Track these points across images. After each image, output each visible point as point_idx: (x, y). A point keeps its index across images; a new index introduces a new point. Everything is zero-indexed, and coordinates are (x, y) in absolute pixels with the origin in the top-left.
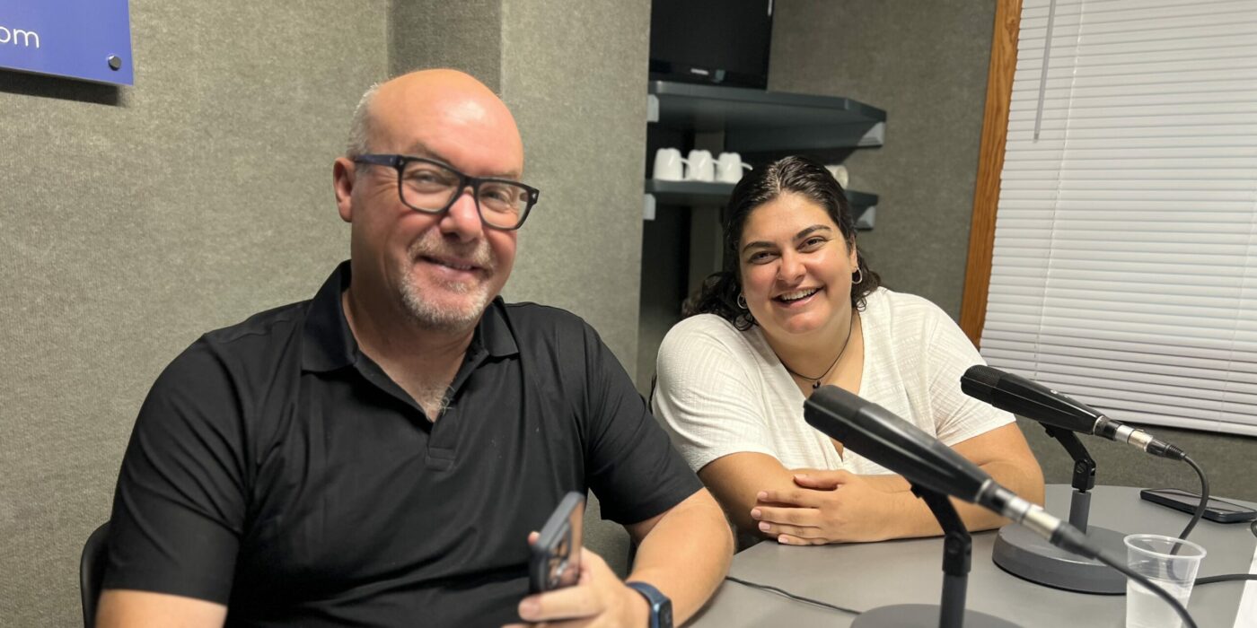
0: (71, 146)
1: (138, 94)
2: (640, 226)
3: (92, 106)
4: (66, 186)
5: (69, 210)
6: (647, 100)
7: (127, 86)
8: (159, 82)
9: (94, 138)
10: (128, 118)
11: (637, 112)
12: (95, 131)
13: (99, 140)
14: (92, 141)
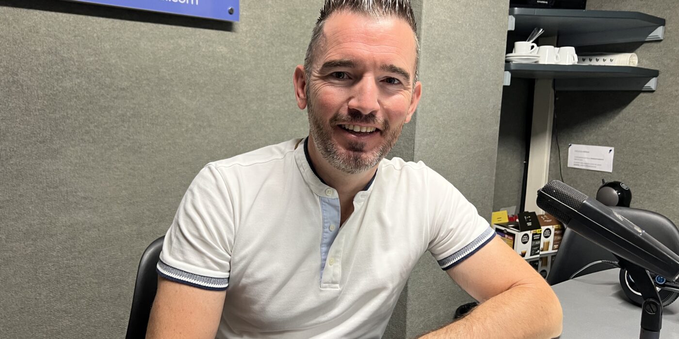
0: (210, 51)
1: (241, 26)
2: (501, 89)
3: (220, 32)
4: (206, 71)
5: (206, 82)
6: (508, 18)
7: (237, 22)
8: (252, 20)
9: (220, 48)
10: (236, 38)
11: (502, 26)
12: (221, 45)
13: (222, 48)
14: (219, 49)
